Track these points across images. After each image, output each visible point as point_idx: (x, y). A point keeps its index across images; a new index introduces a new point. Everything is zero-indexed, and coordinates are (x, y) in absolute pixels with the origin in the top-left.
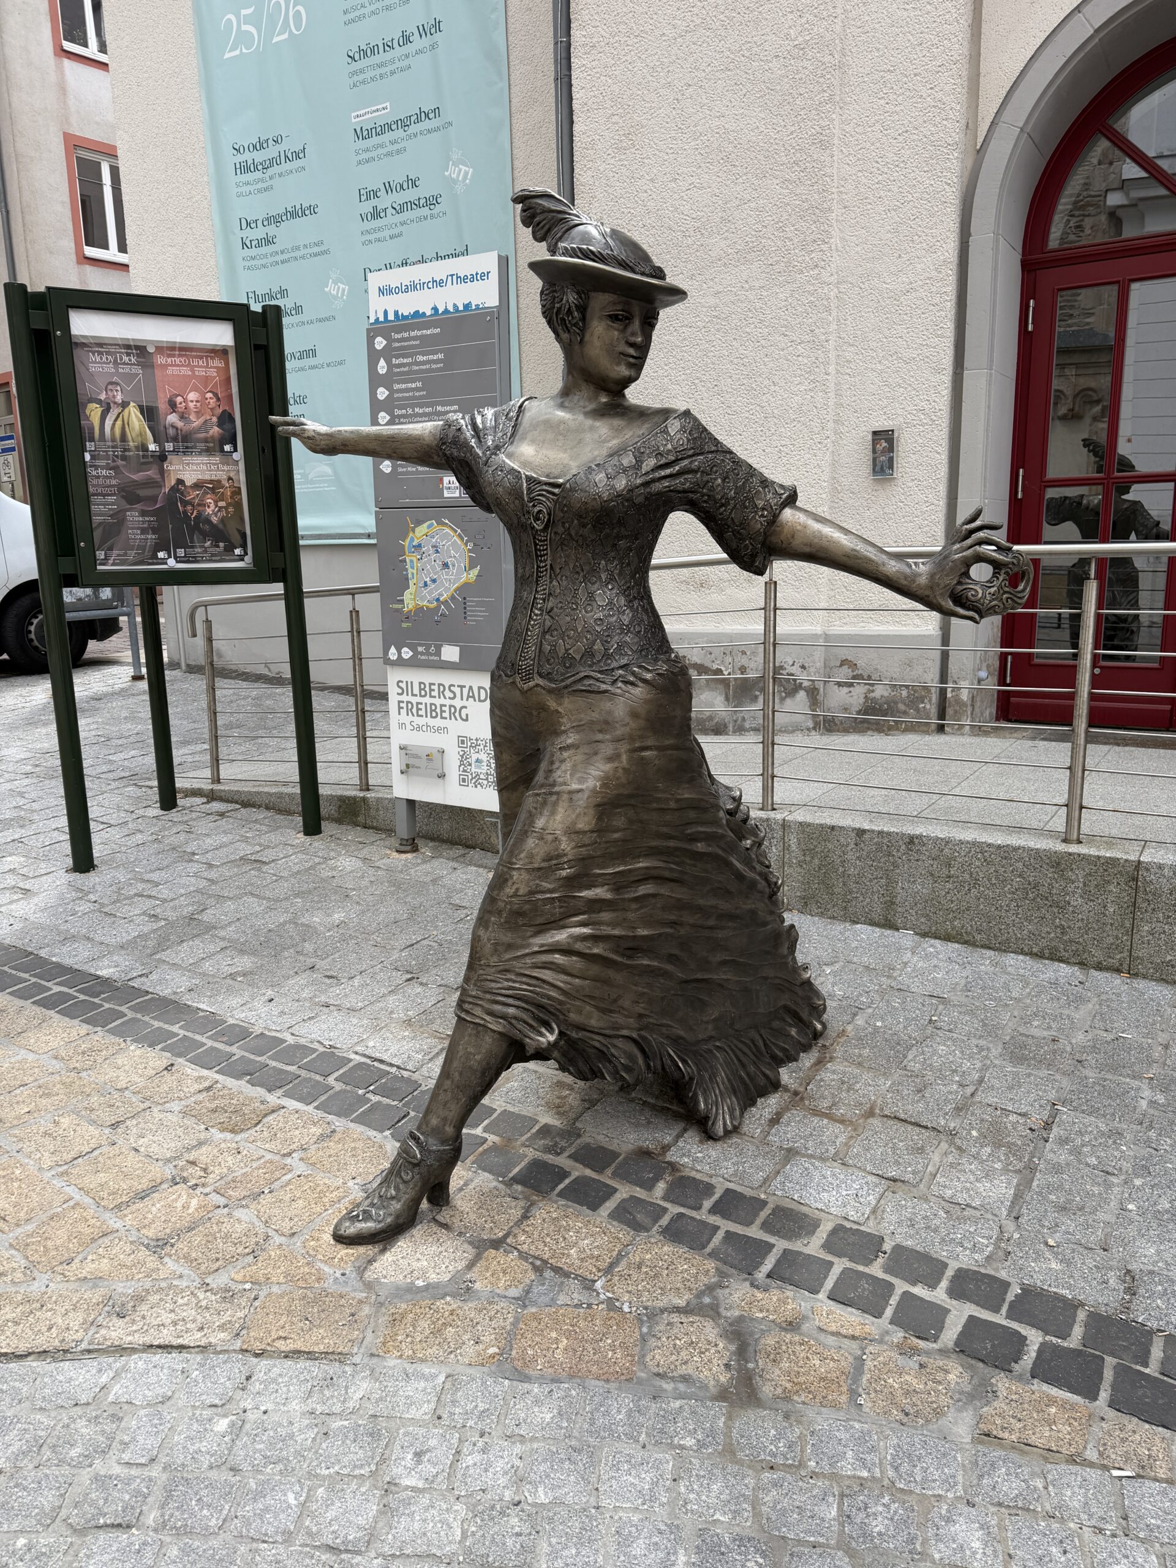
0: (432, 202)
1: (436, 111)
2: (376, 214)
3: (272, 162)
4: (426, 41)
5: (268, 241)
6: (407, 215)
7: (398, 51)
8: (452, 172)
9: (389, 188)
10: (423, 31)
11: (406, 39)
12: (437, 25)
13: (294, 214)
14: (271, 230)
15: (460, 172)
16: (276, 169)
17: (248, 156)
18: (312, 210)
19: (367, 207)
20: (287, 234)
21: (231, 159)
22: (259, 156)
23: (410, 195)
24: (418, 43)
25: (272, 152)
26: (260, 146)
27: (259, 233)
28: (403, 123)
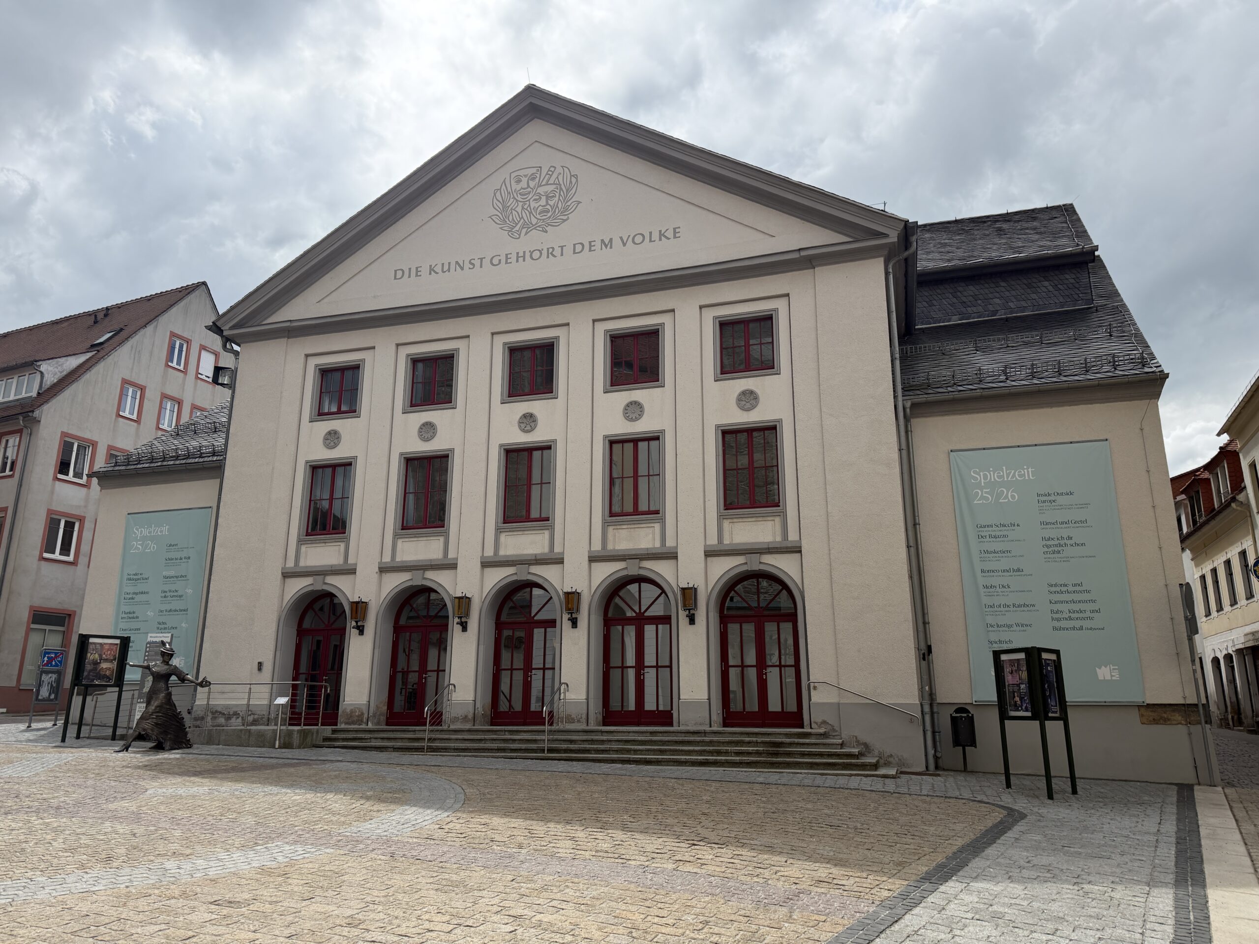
0: (181, 596)
1: (186, 576)
2: (165, 597)
3: (138, 579)
4: (186, 560)
5: (133, 599)
6: (173, 598)
7: (178, 561)
8: (187, 590)
9: (170, 591)
10: (185, 558)
11: (181, 559)
12: (189, 558)
13: (142, 593)
14: (134, 596)
15: (190, 591)
16: (139, 581)
17: (132, 577)
18: (147, 593)
19: (163, 595)
20: (138, 598)
21: (126, 577)
22: (135, 577)
23: (176, 594)
24: (184, 560)
25: (139, 577)
26: (136, 574)
27: (130, 596)
28: (177, 577)
